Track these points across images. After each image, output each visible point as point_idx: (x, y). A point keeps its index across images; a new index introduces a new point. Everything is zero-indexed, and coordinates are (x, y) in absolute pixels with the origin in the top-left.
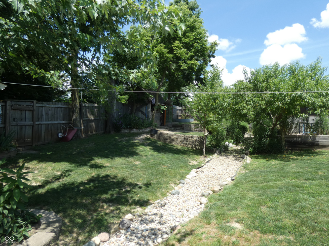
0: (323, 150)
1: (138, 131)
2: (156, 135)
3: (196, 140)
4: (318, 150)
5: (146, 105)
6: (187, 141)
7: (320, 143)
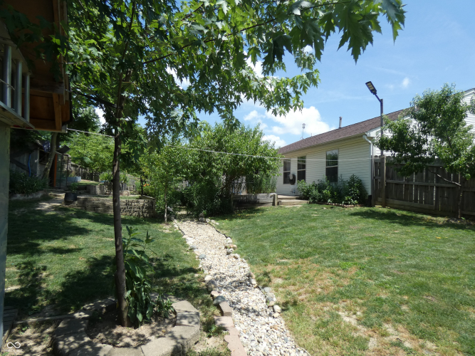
0: (262, 207)
1: (26, 197)
2: (76, 202)
3: (144, 205)
4: (259, 207)
5: (30, 152)
6: (131, 208)
7: (261, 201)
